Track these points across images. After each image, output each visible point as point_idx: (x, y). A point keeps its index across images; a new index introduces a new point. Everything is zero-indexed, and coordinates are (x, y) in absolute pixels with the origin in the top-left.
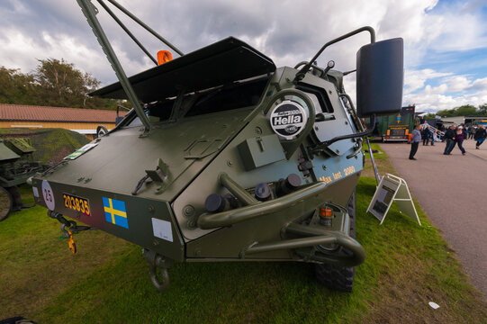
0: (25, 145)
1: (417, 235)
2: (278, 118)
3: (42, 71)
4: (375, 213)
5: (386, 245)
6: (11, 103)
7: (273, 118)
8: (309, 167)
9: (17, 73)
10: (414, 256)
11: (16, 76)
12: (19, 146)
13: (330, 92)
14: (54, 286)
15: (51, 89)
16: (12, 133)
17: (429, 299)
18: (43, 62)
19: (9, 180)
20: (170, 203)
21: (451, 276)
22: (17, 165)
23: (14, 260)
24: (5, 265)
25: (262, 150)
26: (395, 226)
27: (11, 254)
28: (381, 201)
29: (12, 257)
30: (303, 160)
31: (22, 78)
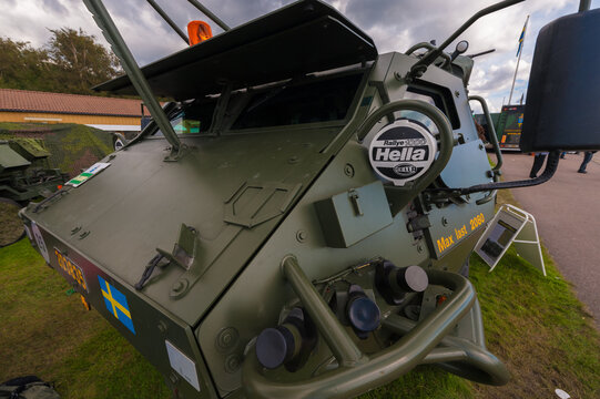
0: (36, 147)
1: (540, 289)
2: (383, 150)
3: (56, 45)
4: (483, 255)
5: (497, 301)
6: (23, 88)
7: (375, 149)
8: (424, 226)
9: (27, 47)
10: (535, 319)
11: (26, 52)
12: (28, 149)
13: (457, 94)
14: (77, 331)
15: (69, 70)
16: (22, 129)
17: (556, 386)
18: (56, 32)
19: (21, 191)
20: (193, 329)
21: (588, 353)
22: (29, 173)
23: (31, 293)
24: (22, 299)
25: (357, 212)
26: (509, 274)
27: (29, 285)
28: (495, 240)
29: (29, 289)
30: (415, 213)
31: (32, 54)
